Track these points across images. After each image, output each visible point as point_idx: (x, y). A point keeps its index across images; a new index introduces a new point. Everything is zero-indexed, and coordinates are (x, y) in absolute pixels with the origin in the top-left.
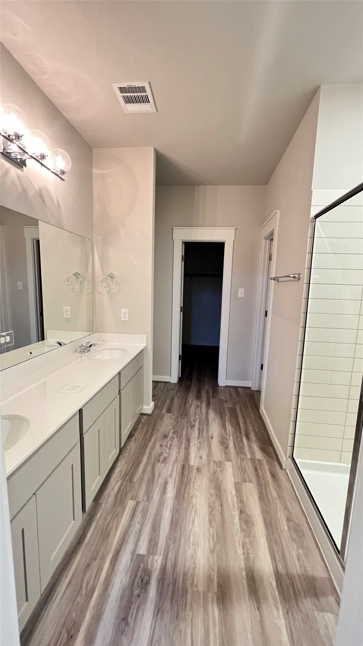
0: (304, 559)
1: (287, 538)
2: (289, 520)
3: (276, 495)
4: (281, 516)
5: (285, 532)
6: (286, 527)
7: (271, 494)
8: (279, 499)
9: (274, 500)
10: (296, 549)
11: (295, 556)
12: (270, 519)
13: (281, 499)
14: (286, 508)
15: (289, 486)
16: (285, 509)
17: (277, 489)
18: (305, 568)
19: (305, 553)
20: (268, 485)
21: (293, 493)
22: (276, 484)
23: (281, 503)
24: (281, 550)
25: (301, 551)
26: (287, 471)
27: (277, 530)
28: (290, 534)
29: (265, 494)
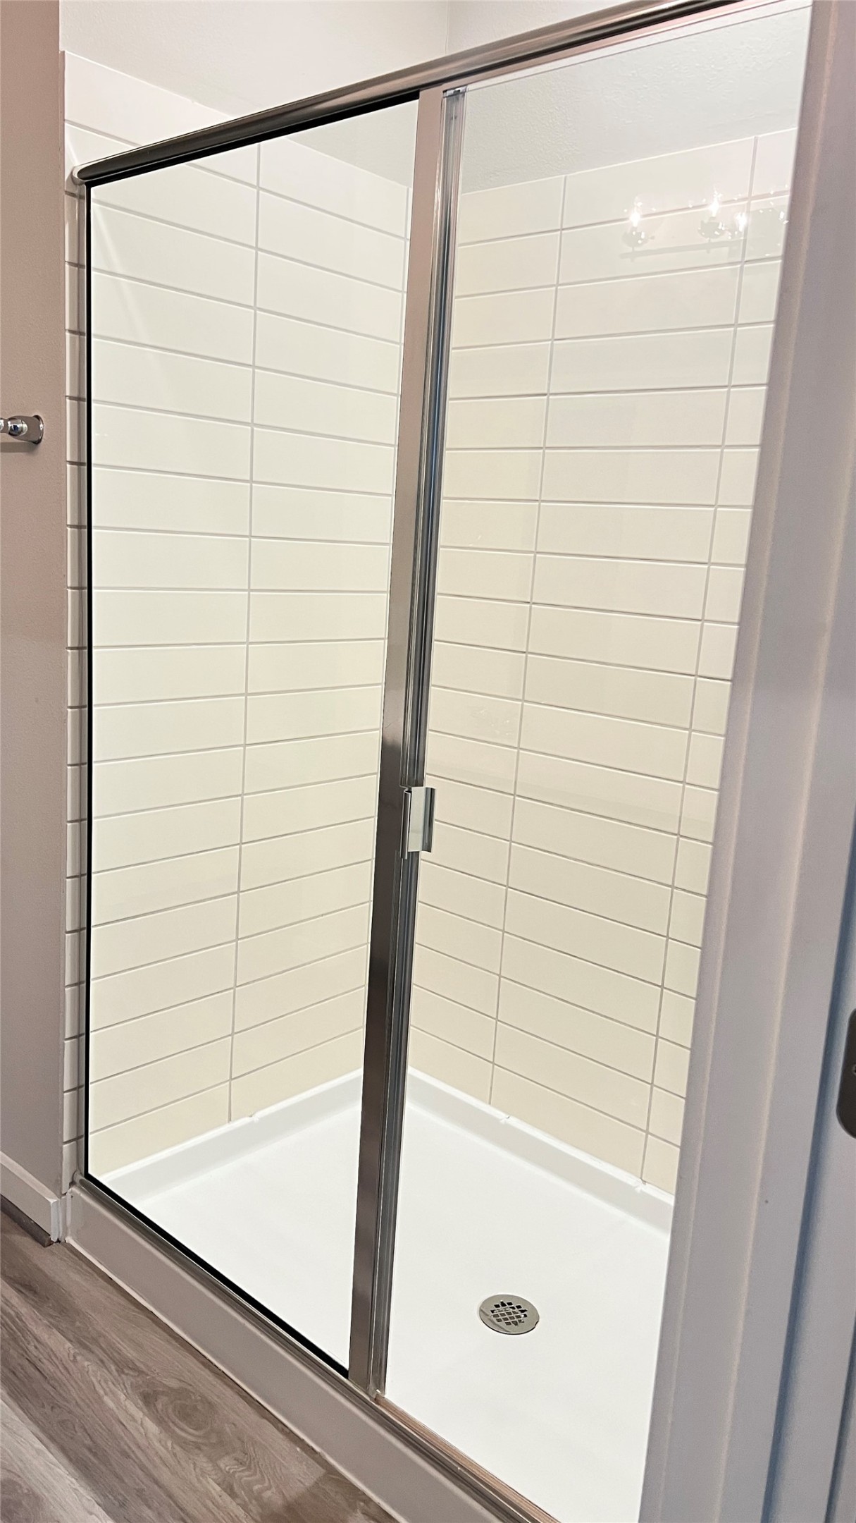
0: (245, 1476)
1: (171, 1460)
2: (149, 1399)
3: (68, 1345)
4: (118, 1402)
5: (157, 1444)
6: (152, 1427)
7: (52, 1356)
8: (84, 1352)
9: (71, 1366)
10: (208, 1467)
11: (216, 1489)
12: (88, 1442)
13: (94, 1348)
14: (124, 1366)
15: (99, 1293)
16: (120, 1371)
17: (63, 1325)
18: (258, 1498)
19: (239, 1455)
20: (24, 1330)
21: (123, 1301)
22: (51, 1311)
23: (102, 1361)
24: (170, 1506)
25: (226, 1464)
26: (70, 1240)
27: (128, 1456)
28: (173, 1435)
29: (31, 1370)
